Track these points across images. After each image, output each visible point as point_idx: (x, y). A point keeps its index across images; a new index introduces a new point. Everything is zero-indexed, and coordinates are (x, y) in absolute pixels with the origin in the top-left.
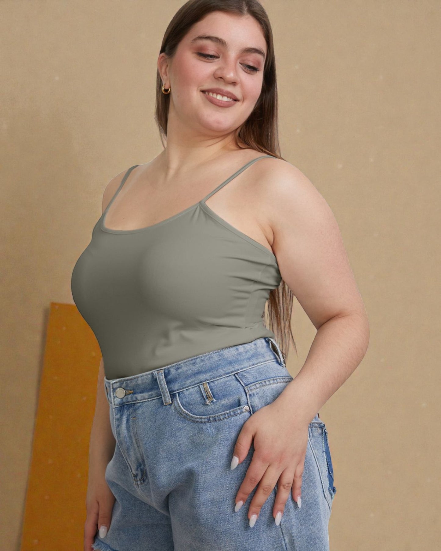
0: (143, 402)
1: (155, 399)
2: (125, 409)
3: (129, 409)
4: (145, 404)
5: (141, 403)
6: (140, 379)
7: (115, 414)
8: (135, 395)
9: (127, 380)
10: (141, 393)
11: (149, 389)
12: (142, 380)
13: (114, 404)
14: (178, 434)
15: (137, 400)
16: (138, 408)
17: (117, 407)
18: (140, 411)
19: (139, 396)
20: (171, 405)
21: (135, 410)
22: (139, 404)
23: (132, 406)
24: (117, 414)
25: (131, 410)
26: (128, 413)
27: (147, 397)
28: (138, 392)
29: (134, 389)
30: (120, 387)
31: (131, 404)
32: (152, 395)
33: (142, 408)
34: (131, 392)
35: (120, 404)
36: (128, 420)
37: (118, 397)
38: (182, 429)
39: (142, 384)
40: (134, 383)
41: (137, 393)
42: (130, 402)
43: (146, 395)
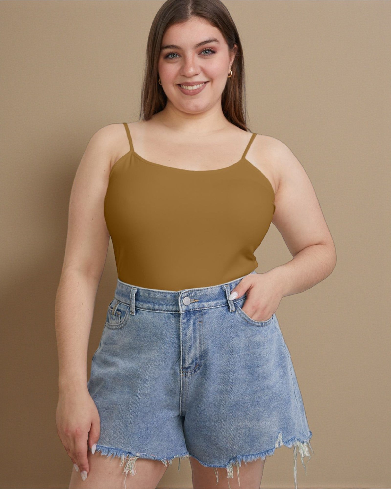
0: (209, 309)
1: (220, 307)
2: (191, 315)
3: (195, 315)
4: (211, 311)
5: (207, 310)
6: (209, 290)
7: (182, 319)
8: (202, 303)
9: (197, 290)
10: (207, 301)
11: (215, 299)
12: (212, 291)
13: (182, 311)
14: (241, 334)
15: (204, 307)
16: (205, 313)
17: (184, 313)
18: (207, 316)
19: (206, 304)
20: (235, 312)
21: (202, 315)
22: (205, 311)
23: (199, 312)
24: (184, 319)
25: (197, 315)
26: (195, 318)
27: (213, 305)
28: (205, 301)
29: (200, 298)
30: (187, 296)
31: (198, 310)
32: (218, 303)
33: (209, 314)
34: (197, 301)
35: (186, 311)
36: (194, 324)
37: (185, 304)
38: (244, 330)
39: (210, 294)
40: (203, 293)
41: (203, 301)
42: (197, 308)
43: (213, 303)
